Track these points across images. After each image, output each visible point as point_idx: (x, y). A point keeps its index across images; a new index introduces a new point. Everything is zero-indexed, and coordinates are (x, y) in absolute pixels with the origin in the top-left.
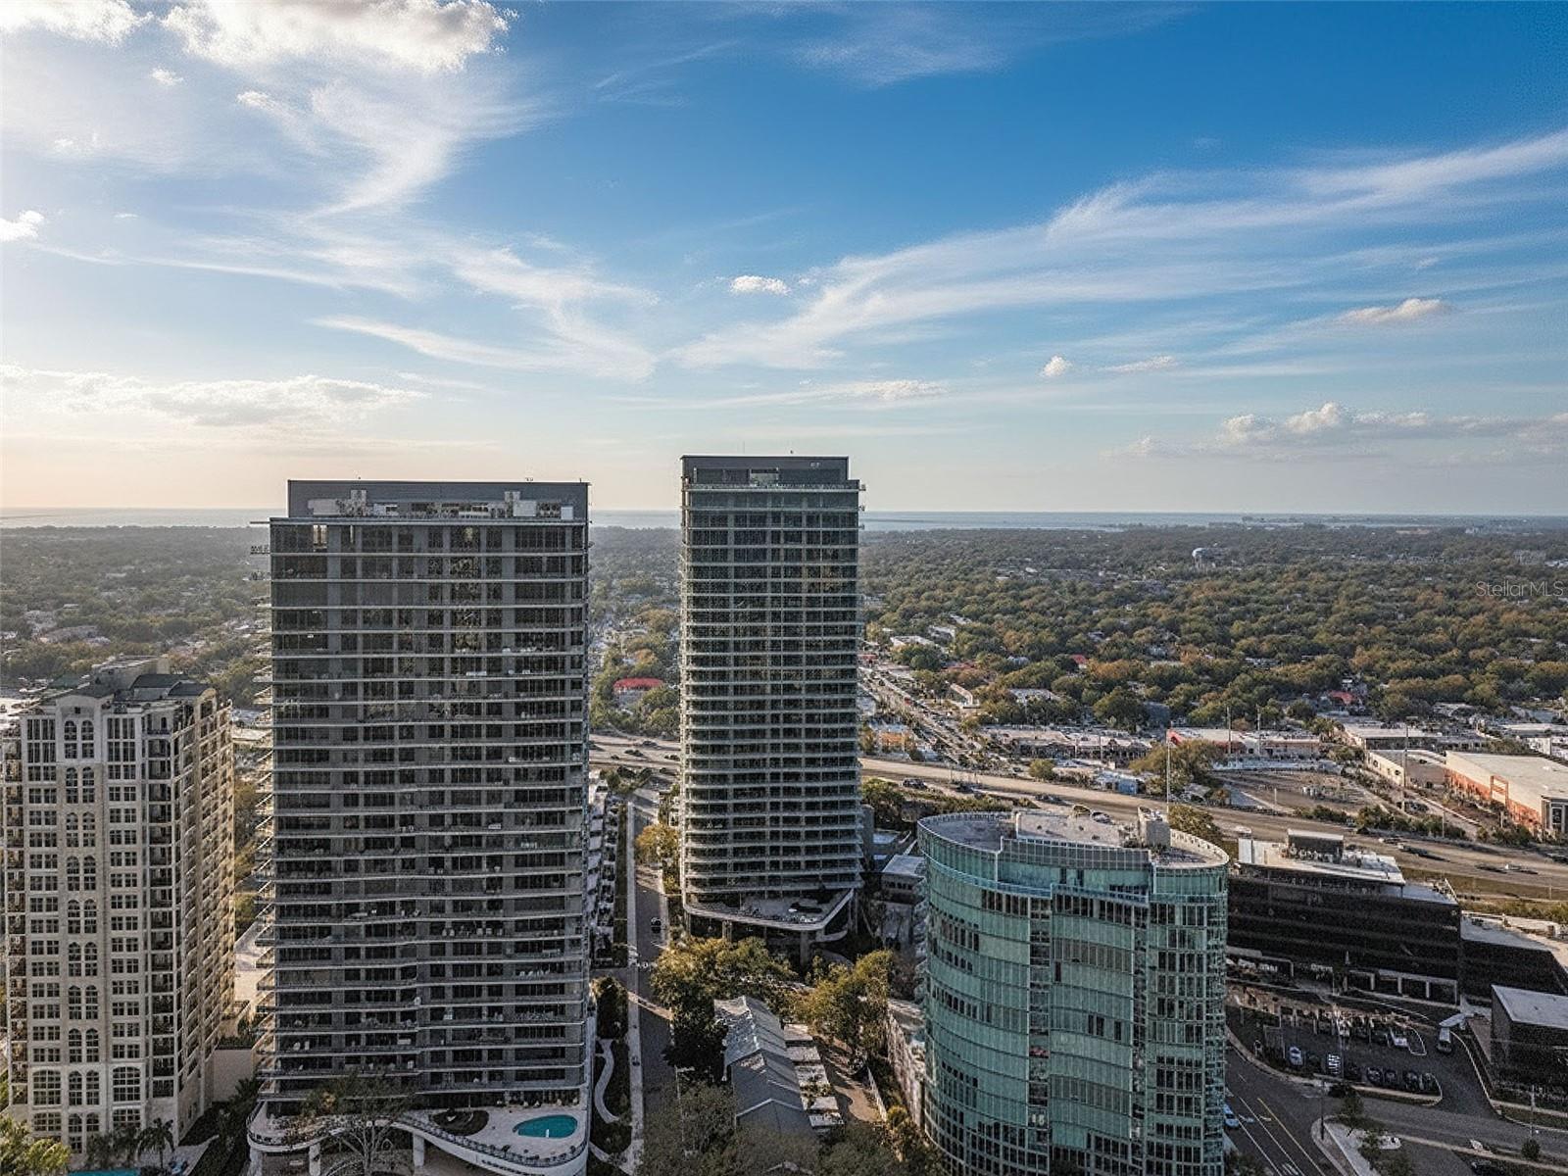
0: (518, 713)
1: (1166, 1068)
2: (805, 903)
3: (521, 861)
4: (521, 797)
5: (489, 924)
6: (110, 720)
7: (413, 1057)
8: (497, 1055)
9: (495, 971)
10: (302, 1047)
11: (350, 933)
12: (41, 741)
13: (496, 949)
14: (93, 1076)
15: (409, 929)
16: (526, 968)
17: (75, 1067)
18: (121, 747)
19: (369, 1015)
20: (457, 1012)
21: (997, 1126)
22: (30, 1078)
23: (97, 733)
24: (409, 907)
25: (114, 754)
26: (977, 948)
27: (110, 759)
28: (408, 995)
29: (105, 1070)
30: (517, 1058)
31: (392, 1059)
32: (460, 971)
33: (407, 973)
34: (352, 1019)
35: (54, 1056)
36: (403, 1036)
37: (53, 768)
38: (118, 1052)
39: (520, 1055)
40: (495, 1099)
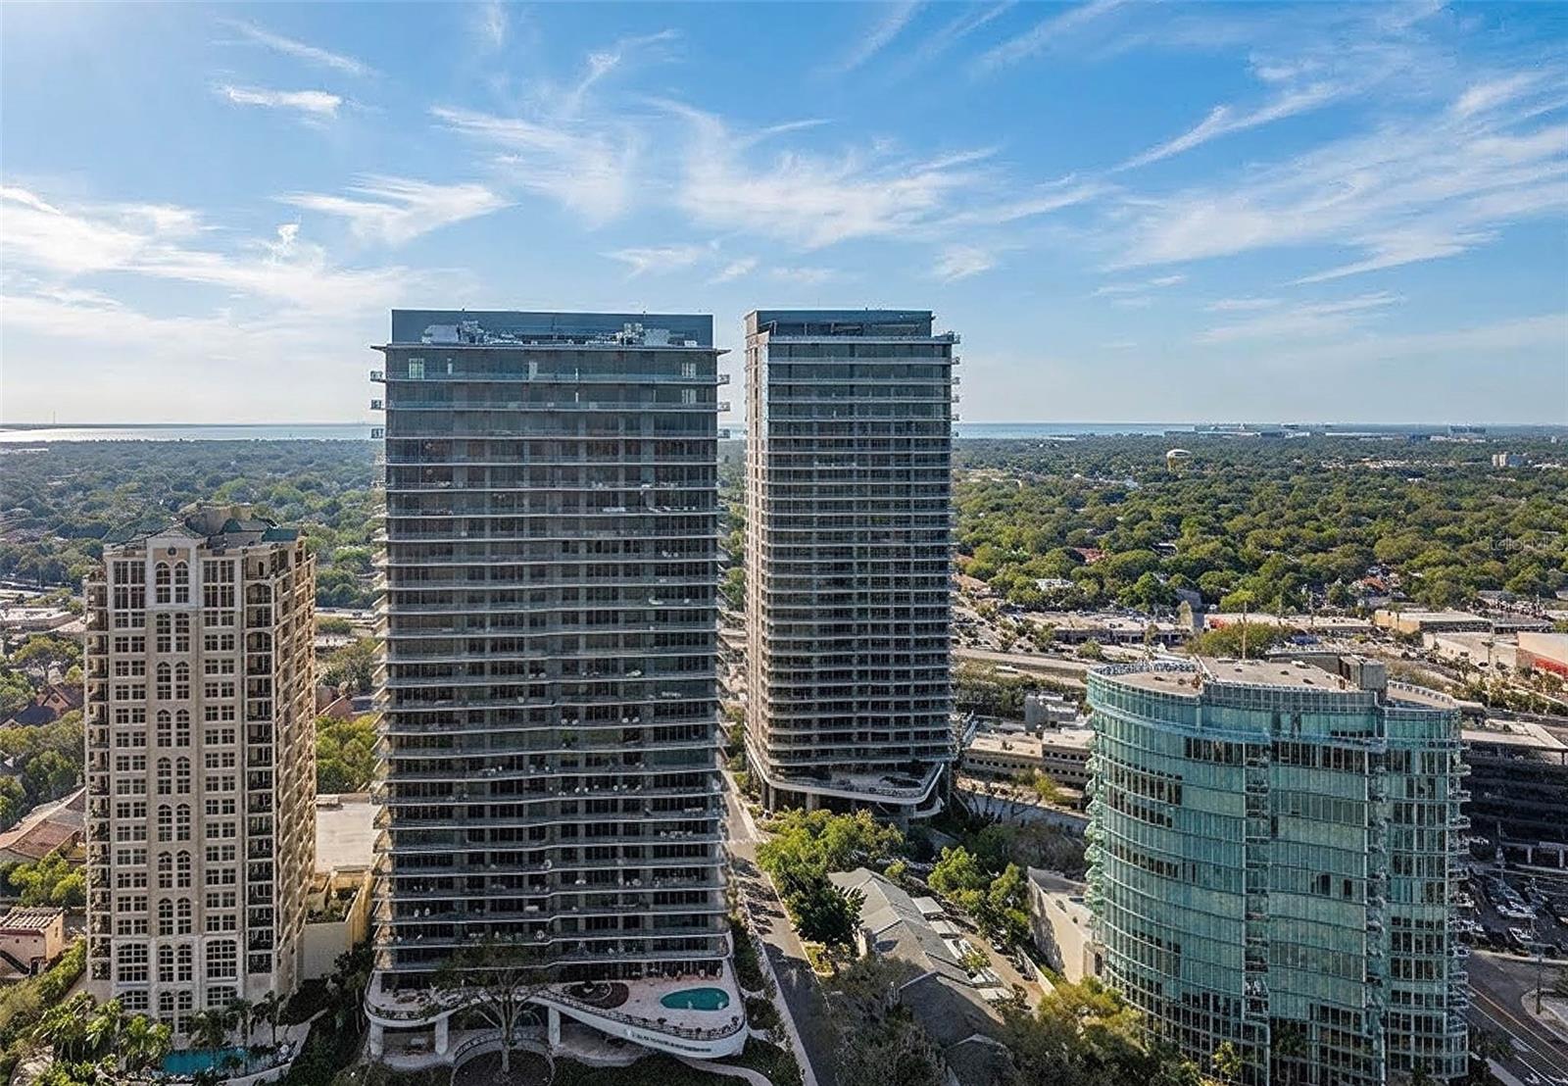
0: (658, 550)
1: (1401, 930)
2: (900, 776)
3: (660, 711)
4: (662, 641)
5: (626, 780)
6: (207, 563)
7: (542, 926)
8: (632, 923)
9: (632, 830)
10: (422, 914)
11: (474, 790)
12: (129, 586)
13: (632, 807)
14: (186, 951)
15: (538, 786)
16: (667, 828)
17: (166, 939)
18: (219, 592)
19: (494, 880)
20: (588, 875)
21: (1206, 997)
22: (114, 952)
23: (192, 576)
24: (539, 762)
25: (210, 599)
26: (1178, 801)
27: (207, 605)
28: (538, 858)
29: (199, 942)
30: (656, 926)
31: (520, 927)
32: (593, 831)
33: (538, 834)
34: (477, 883)
35: (142, 927)
36: (532, 902)
37: (143, 614)
38: (213, 925)
39: (659, 922)
40: (632, 971)
